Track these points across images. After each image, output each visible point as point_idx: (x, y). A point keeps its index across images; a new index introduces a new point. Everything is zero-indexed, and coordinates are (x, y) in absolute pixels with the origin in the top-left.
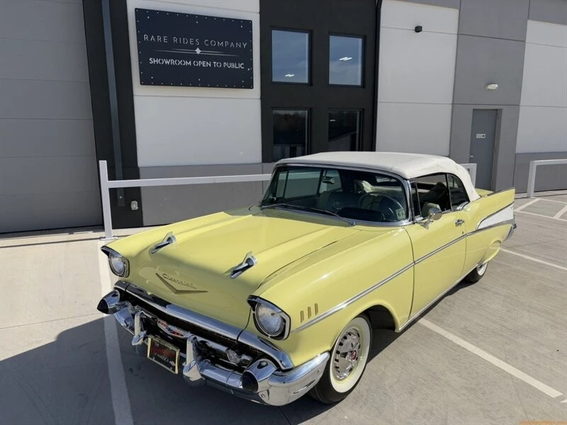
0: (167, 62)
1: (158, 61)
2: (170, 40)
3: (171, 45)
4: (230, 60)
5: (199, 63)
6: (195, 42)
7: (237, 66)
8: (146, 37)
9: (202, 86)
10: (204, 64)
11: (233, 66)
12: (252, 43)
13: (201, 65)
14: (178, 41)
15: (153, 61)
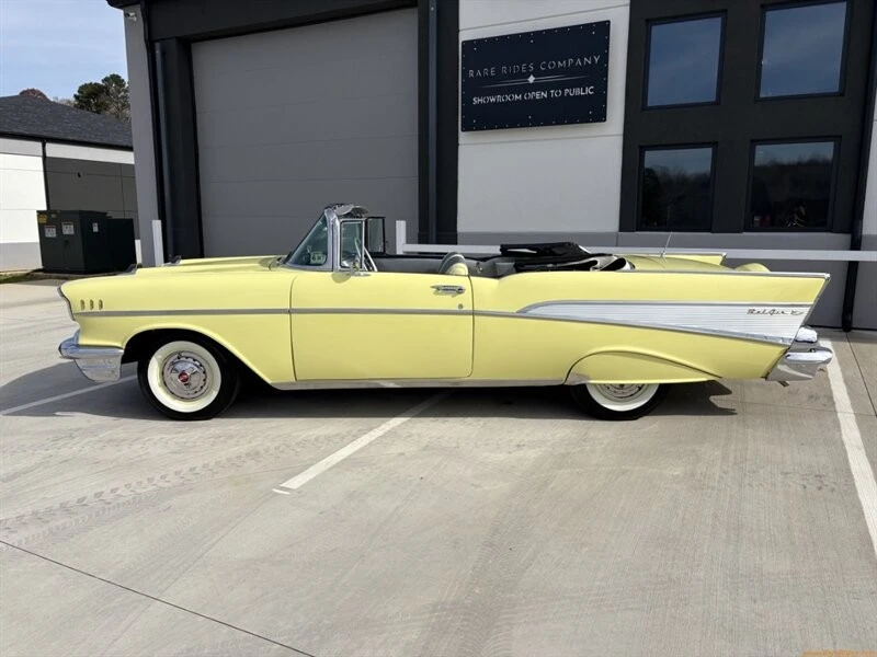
0: (493, 100)
1: (481, 100)
2: (498, 71)
3: (499, 77)
4: (572, 85)
5: (531, 95)
6: (527, 67)
7: (584, 91)
8: (471, 72)
9: (534, 125)
10: (538, 95)
11: (579, 92)
12: (607, 54)
13: (534, 97)
14: (508, 70)
15: (476, 101)
